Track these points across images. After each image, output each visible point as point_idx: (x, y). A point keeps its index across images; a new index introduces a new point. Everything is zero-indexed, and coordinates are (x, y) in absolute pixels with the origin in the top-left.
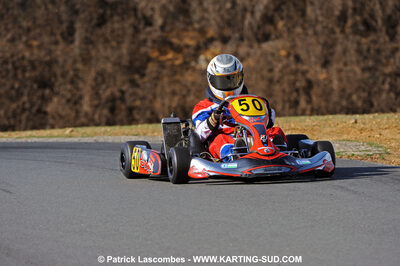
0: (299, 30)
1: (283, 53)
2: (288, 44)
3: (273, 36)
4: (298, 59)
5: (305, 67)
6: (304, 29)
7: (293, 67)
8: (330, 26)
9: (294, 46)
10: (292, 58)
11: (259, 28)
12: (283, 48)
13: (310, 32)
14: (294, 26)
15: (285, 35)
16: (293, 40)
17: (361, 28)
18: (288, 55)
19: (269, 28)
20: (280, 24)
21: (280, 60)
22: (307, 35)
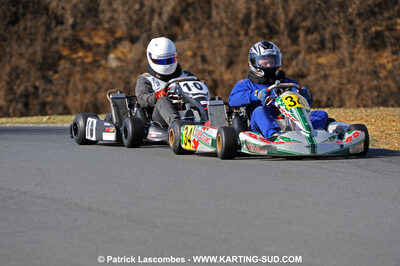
0: (205, 31)
1: (189, 53)
2: (195, 45)
3: (180, 37)
4: (204, 59)
5: (211, 68)
6: (210, 30)
7: (200, 67)
8: (235, 28)
9: (200, 48)
10: (199, 59)
11: (166, 29)
12: (190, 49)
13: (216, 33)
14: (200, 28)
15: (192, 36)
16: (200, 42)
17: (265, 31)
18: (195, 55)
19: (176, 29)
20: (187, 26)
21: (187, 61)
22: (212, 36)
